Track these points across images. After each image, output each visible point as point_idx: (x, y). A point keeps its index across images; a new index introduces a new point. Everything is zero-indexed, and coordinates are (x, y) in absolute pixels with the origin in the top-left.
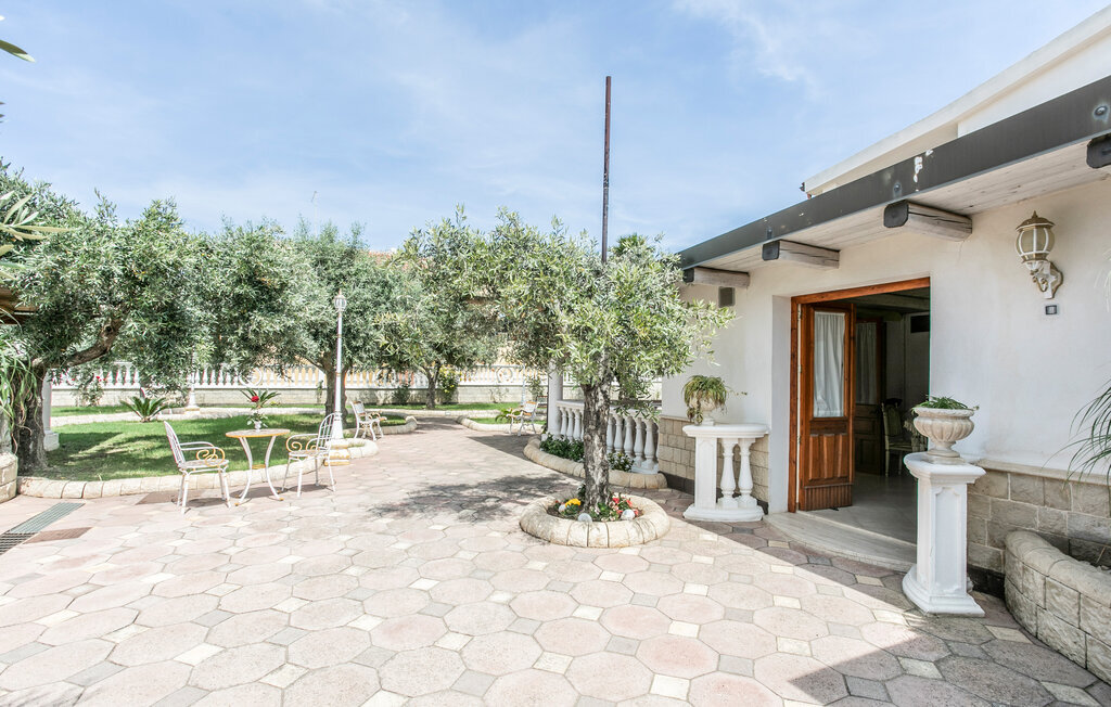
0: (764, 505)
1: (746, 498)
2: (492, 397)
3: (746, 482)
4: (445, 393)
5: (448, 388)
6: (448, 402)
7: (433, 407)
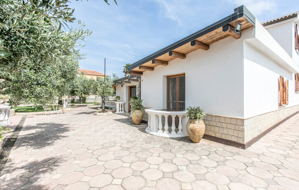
0: (125, 112)
1: (123, 111)
2: (94, 101)
3: (123, 109)
4: (83, 100)
5: (84, 99)
6: (84, 102)
7: (81, 103)
